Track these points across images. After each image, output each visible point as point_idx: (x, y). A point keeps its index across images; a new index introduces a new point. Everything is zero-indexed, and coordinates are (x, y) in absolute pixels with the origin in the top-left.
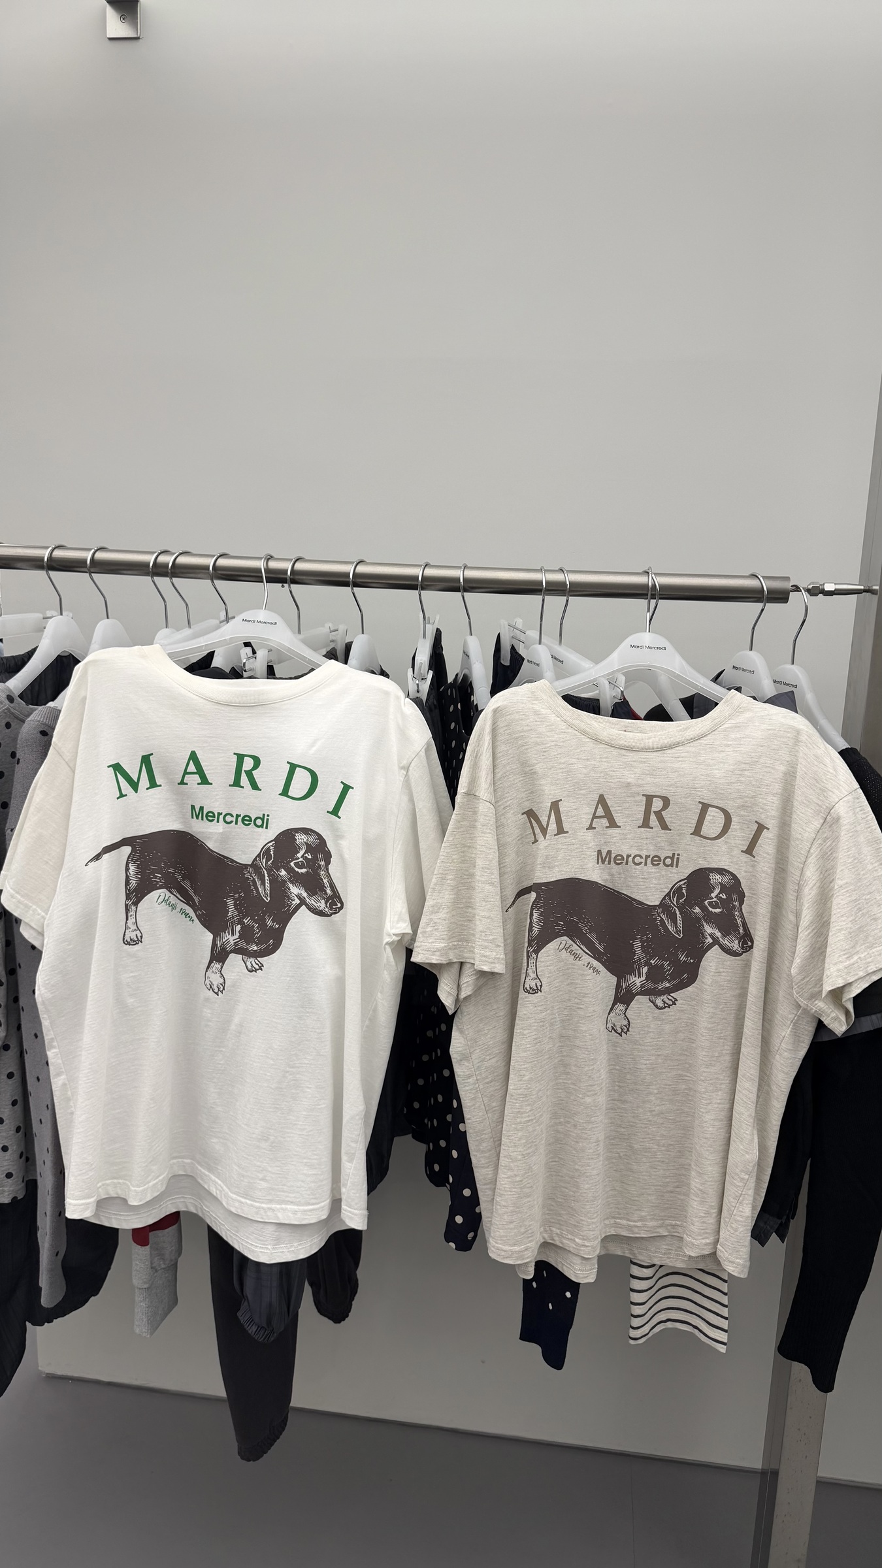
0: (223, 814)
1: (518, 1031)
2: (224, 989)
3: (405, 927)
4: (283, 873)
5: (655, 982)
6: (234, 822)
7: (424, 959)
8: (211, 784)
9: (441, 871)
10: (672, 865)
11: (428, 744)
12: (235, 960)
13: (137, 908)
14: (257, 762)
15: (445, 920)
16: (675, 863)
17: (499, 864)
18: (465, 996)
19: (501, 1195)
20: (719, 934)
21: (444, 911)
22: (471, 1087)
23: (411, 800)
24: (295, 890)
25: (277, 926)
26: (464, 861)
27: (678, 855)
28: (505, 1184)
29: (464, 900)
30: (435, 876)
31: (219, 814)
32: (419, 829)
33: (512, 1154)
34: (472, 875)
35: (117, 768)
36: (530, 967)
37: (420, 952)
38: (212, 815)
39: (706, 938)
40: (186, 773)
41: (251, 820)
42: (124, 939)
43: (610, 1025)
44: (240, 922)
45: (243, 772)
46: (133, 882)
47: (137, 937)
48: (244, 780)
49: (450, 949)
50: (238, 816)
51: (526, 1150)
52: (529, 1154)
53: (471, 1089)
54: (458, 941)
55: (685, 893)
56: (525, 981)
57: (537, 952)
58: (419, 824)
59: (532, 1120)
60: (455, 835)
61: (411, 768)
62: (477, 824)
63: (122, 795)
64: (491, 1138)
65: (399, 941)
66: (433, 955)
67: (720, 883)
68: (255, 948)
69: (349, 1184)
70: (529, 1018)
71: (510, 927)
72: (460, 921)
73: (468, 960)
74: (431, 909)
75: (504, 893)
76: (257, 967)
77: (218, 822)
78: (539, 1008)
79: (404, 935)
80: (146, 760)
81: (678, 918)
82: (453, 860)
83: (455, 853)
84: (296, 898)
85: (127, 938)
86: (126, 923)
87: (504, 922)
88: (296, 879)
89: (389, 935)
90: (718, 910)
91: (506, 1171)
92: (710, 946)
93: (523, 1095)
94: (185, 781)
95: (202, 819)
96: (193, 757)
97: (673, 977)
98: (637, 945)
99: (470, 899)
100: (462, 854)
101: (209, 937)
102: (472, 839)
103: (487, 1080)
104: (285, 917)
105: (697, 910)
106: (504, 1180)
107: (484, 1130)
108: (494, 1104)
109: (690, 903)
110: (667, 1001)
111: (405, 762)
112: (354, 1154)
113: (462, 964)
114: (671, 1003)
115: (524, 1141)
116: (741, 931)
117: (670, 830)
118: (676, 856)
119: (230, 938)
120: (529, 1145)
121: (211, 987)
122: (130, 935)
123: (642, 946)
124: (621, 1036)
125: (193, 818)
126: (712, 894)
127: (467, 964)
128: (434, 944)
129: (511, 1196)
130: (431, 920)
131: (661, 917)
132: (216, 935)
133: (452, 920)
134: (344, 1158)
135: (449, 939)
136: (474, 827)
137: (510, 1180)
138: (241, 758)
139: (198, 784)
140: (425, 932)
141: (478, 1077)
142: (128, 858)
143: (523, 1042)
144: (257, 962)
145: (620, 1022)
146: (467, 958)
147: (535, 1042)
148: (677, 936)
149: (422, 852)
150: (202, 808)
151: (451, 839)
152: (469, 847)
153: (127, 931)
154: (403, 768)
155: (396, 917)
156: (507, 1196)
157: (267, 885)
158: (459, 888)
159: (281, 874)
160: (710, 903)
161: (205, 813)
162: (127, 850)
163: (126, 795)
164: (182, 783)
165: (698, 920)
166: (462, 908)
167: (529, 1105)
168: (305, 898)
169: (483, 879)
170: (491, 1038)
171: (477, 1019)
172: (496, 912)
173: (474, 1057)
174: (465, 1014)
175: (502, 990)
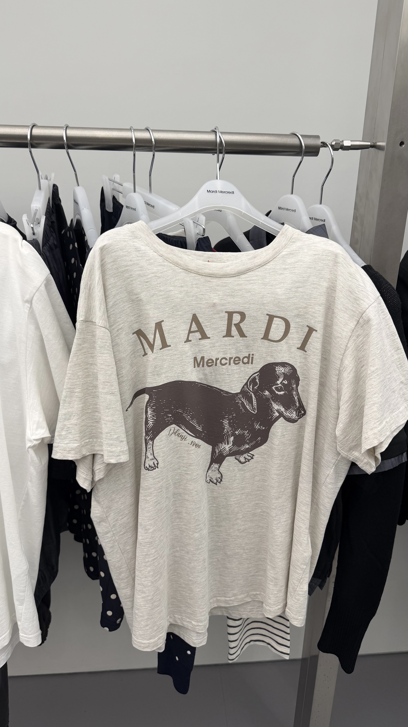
1: (143, 498)
3: (44, 433)
5: (239, 446)
7: (62, 457)
9: (69, 386)
10: (248, 363)
11: (47, 280)
15: (76, 425)
16: (250, 361)
17: (118, 375)
18: (98, 479)
19: (138, 609)
20: (283, 409)
21: (75, 418)
22: (110, 539)
23: (38, 328)
26: (88, 376)
27: (253, 355)
28: (141, 602)
29: (91, 407)
30: (64, 391)
32: (47, 352)
33: (144, 583)
34: (96, 387)
36: (148, 451)
37: (58, 451)
39: (274, 413)
43: (208, 479)
49: (83, 446)
51: (154, 578)
52: (156, 580)
53: (110, 541)
54: (90, 439)
55: (258, 382)
56: (145, 462)
57: (153, 439)
58: (47, 347)
59: (157, 558)
60: (78, 356)
61: (34, 302)
62: (95, 345)
64: (127, 570)
65: (39, 444)
66: (69, 453)
67: (283, 373)
69: (22, 620)
70: (150, 488)
71: (130, 421)
72: (90, 423)
73: (99, 452)
74: (64, 417)
75: (124, 397)
78: (157, 480)
79: (43, 439)
81: (254, 400)
82: (78, 376)
83: (80, 370)
87: (125, 419)
89: (30, 441)
90: (282, 393)
91: (140, 593)
92: (277, 418)
93: (149, 542)
97: (251, 440)
98: (226, 422)
99: (96, 405)
100: (86, 371)
102: (93, 357)
103: (121, 533)
105: (267, 393)
106: (139, 599)
107: (122, 566)
108: (128, 548)
109: (262, 388)
110: (247, 457)
111: (27, 297)
112: (24, 600)
113: (94, 455)
114: (250, 458)
115: (152, 573)
116: (297, 405)
117: (246, 337)
118: (251, 356)
120: (156, 575)
123: (229, 423)
124: (216, 485)
126: (278, 382)
127: (98, 455)
128: (69, 445)
129: (146, 610)
130: (65, 425)
131: (241, 401)
133: (83, 424)
134: (16, 603)
135: (81, 439)
136: (94, 348)
137: (144, 599)
140: (61, 435)
141: (114, 532)
143: (147, 506)
145: (215, 475)
146: (98, 451)
147: (155, 504)
148: (253, 412)
149: (52, 370)
151: (75, 360)
152: (92, 364)
154: (27, 301)
155: (35, 426)
156: (142, 610)
158: (86, 398)
160: (276, 388)
165: (267, 400)
166: (90, 413)
167: (154, 548)
169: (105, 391)
170: (122, 504)
171: (110, 492)
172: (119, 417)
173: (109, 519)
174: (100, 490)
175: (128, 468)
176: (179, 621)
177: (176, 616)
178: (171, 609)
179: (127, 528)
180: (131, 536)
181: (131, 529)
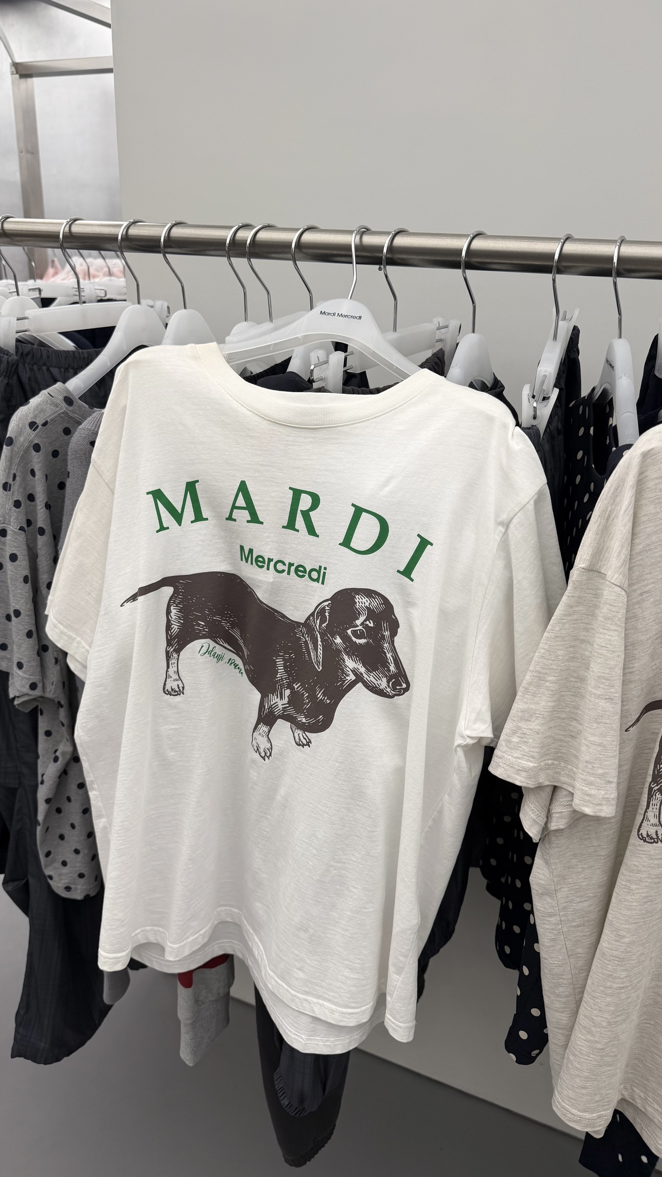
0: (274, 561)
1: (624, 883)
2: (270, 755)
3: (485, 731)
4: (338, 640)
6: (286, 572)
7: (505, 776)
8: (262, 523)
9: (538, 668)
11: (540, 494)
12: (282, 727)
13: (178, 656)
14: (316, 500)
15: (538, 733)
17: (624, 669)
18: (556, 828)
19: (574, 1055)
21: (537, 722)
23: (508, 566)
24: (350, 663)
25: (328, 702)
26: (573, 659)
28: (583, 1046)
29: (567, 710)
30: (529, 674)
31: (270, 560)
32: (515, 606)
33: (594, 1018)
34: (582, 679)
35: (158, 495)
36: (650, 808)
37: (501, 764)
38: (262, 560)
40: (234, 507)
41: (305, 571)
42: (164, 688)
44: (290, 687)
45: (299, 512)
46: (175, 627)
47: (179, 688)
48: (300, 522)
49: (541, 769)
50: (291, 565)
51: (615, 1018)
52: (618, 1022)
54: (554, 760)
56: (641, 825)
58: (515, 599)
59: (627, 987)
60: (564, 624)
61: (512, 526)
62: (597, 612)
63: (162, 528)
64: (571, 984)
65: (473, 744)
66: (518, 774)
68: (304, 720)
69: (394, 996)
70: (640, 871)
71: (629, 750)
72: (560, 735)
73: (565, 786)
74: (520, 714)
75: (626, 707)
76: (305, 742)
77: (268, 569)
78: (656, 862)
79: (480, 739)
80: (191, 487)
82: (557, 656)
83: (561, 648)
84: (351, 673)
85: (168, 687)
86: (167, 671)
87: (622, 743)
88: (354, 651)
89: (462, 737)
91: (584, 1032)
93: (619, 958)
94: (233, 517)
95: (252, 564)
96: (243, 488)
99: (577, 709)
100: (571, 649)
101: (257, 696)
102: (587, 630)
103: (574, 924)
104: (338, 692)
106: (580, 1039)
107: (563, 975)
108: (580, 951)
111: (504, 517)
113: (555, 788)
115: (613, 1009)
119: (279, 702)
120: (619, 1013)
121: (258, 749)
122: (172, 684)
125: (242, 560)
127: (563, 790)
128: (520, 761)
129: (588, 1062)
130: (519, 728)
132: (264, 696)
133: (548, 734)
134: (391, 969)
135: (541, 757)
136: (593, 615)
137: (588, 1044)
138: (297, 494)
139: (248, 522)
140: (510, 742)
141: (563, 919)
142: (170, 599)
143: (628, 898)
144: (305, 737)
146: (564, 783)
147: (645, 900)
149: (516, 635)
150: (251, 551)
151: (557, 629)
152: (583, 641)
153: (167, 680)
154: (501, 524)
155: (473, 716)
156: (582, 1060)
157: (320, 651)
158: (563, 693)
159: (336, 641)
161: (254, 557)
162: (168, 591)
163: (168, 528)
164: (230, 518)
166: (564, 719)
167: (624, 970)
168: (362, 674)
169: (599, 693)
170: (585, 878)
171: (569, 854)
172: (612, 738)
173: (559, 895)
174: (554, 846)
175: (608, 825)
176: (638, 1101)
177: (637, 1090)
178: (630, 1076)
179: (586, 919)
180: (589, 933)
181: (592, 923)
